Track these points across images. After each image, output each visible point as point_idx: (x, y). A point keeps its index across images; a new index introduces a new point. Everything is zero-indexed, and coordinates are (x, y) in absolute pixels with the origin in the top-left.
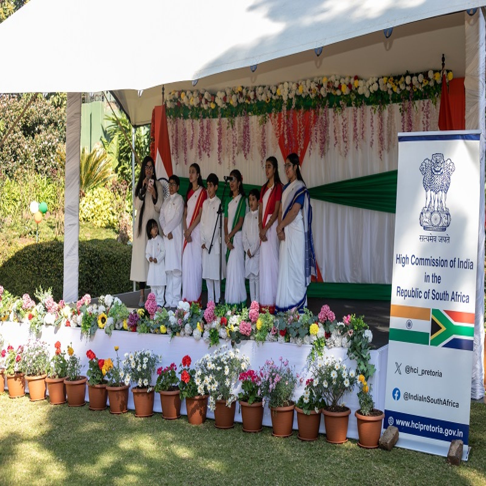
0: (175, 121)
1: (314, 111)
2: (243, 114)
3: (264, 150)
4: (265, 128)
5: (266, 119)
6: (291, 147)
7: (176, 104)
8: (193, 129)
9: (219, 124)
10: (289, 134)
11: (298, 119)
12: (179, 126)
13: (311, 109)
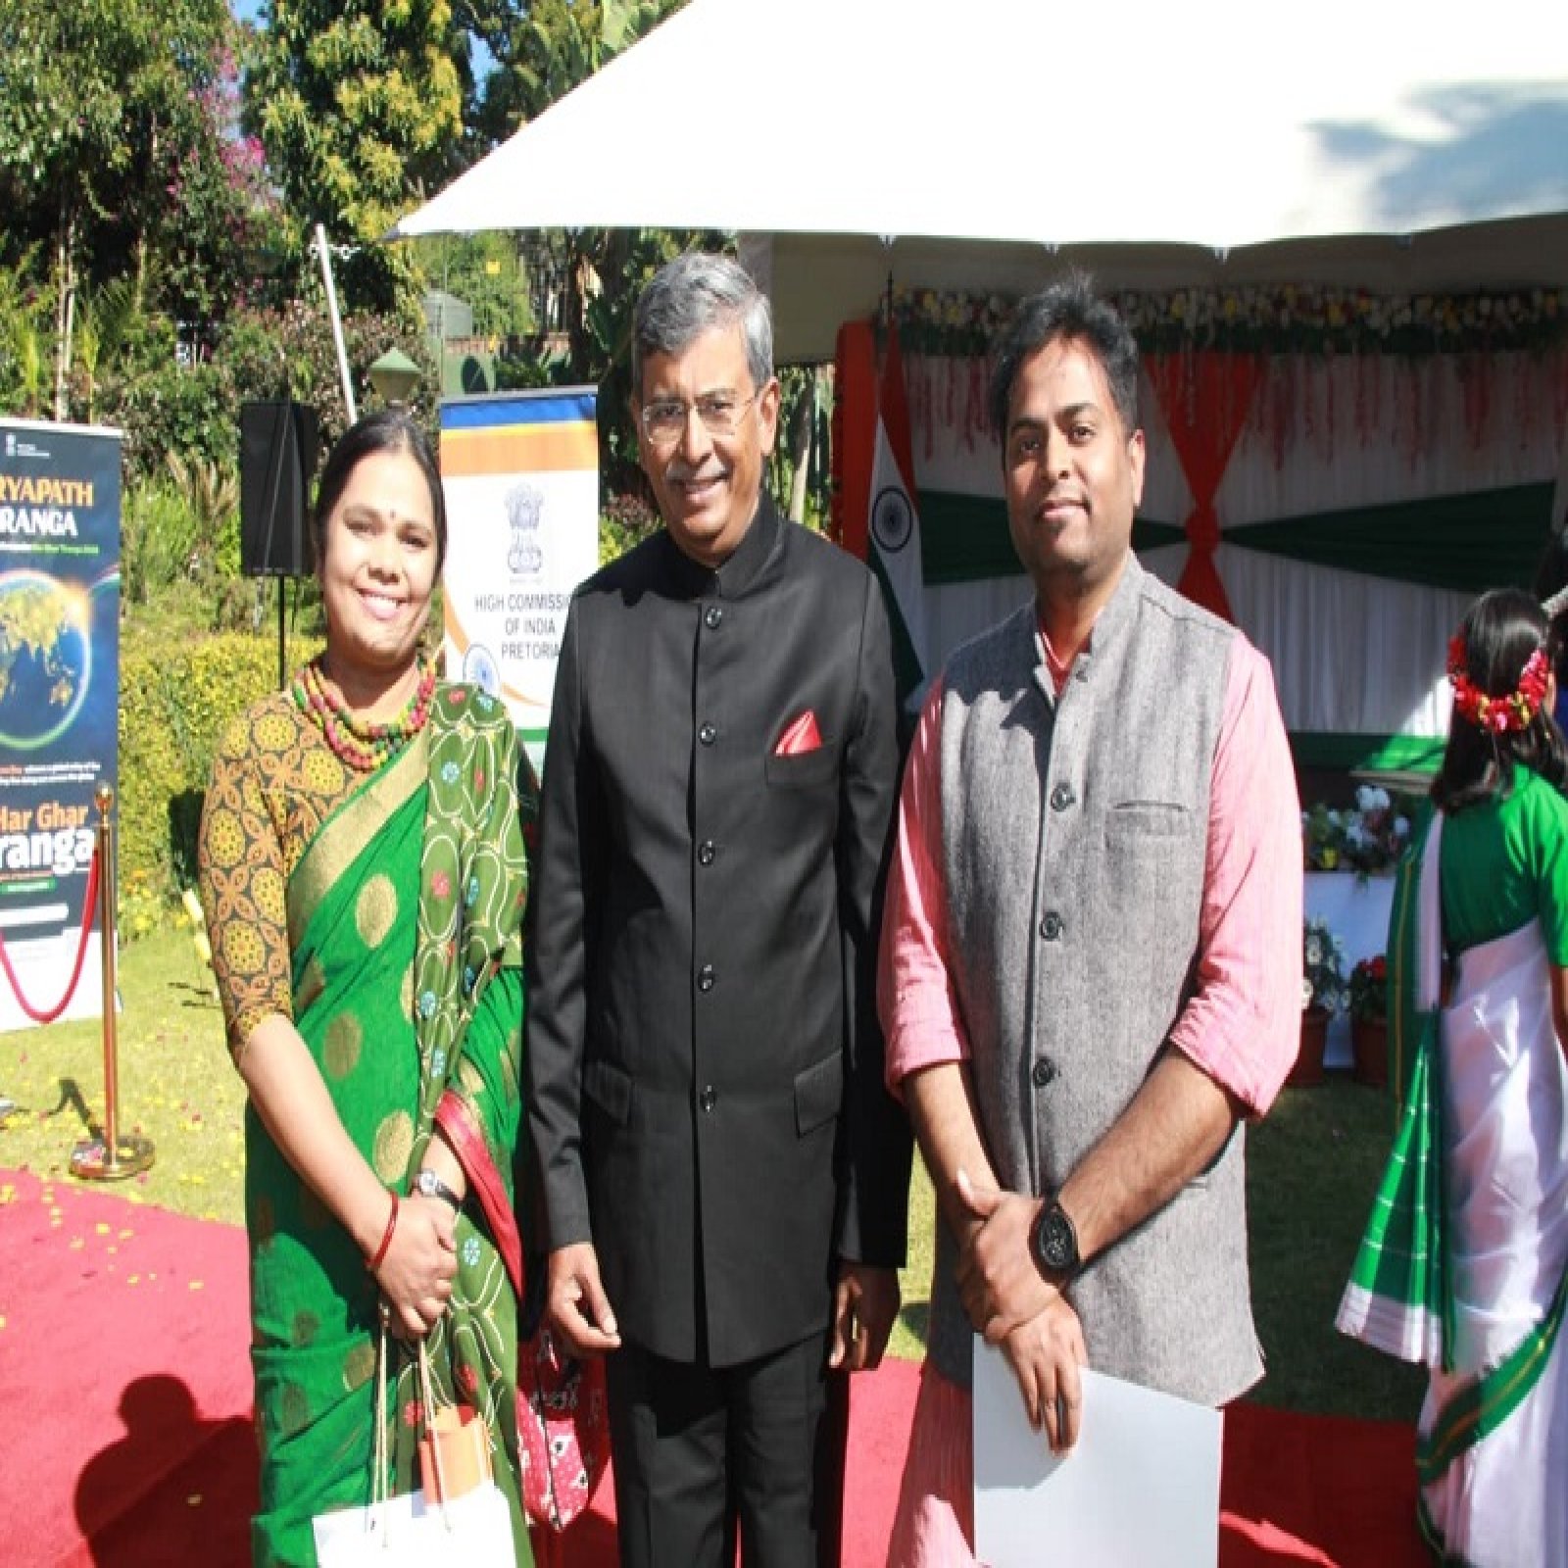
1: (1257, 360)
6: (1203, 435)
7: (908, 318)
8: (950, 378)
10: (1198, 404)
13: (1247, 352)
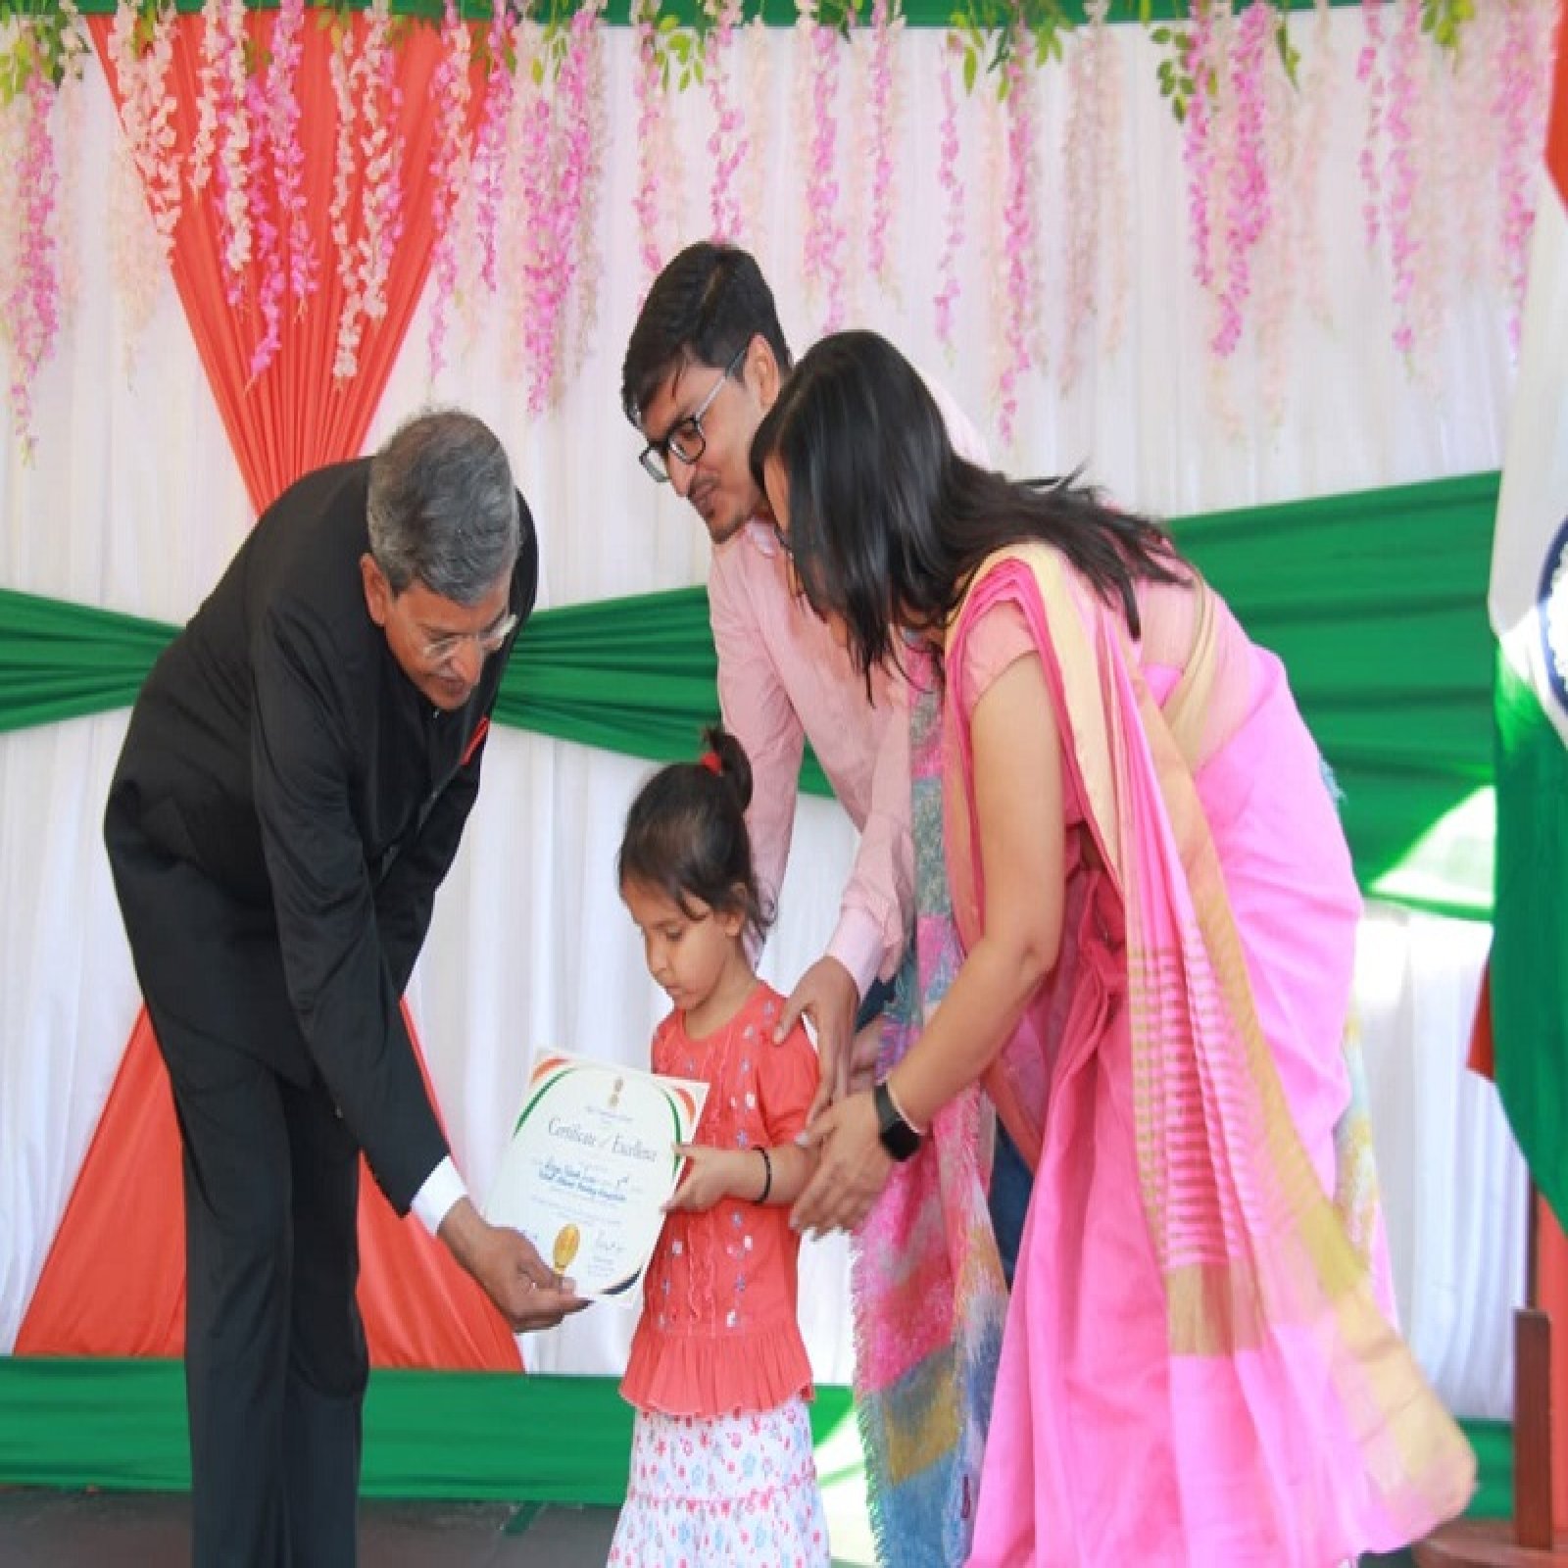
3: (40, 303)
4: (53, 123)
5: (59, 48)
6: (286, 299)
11: (341, 84)
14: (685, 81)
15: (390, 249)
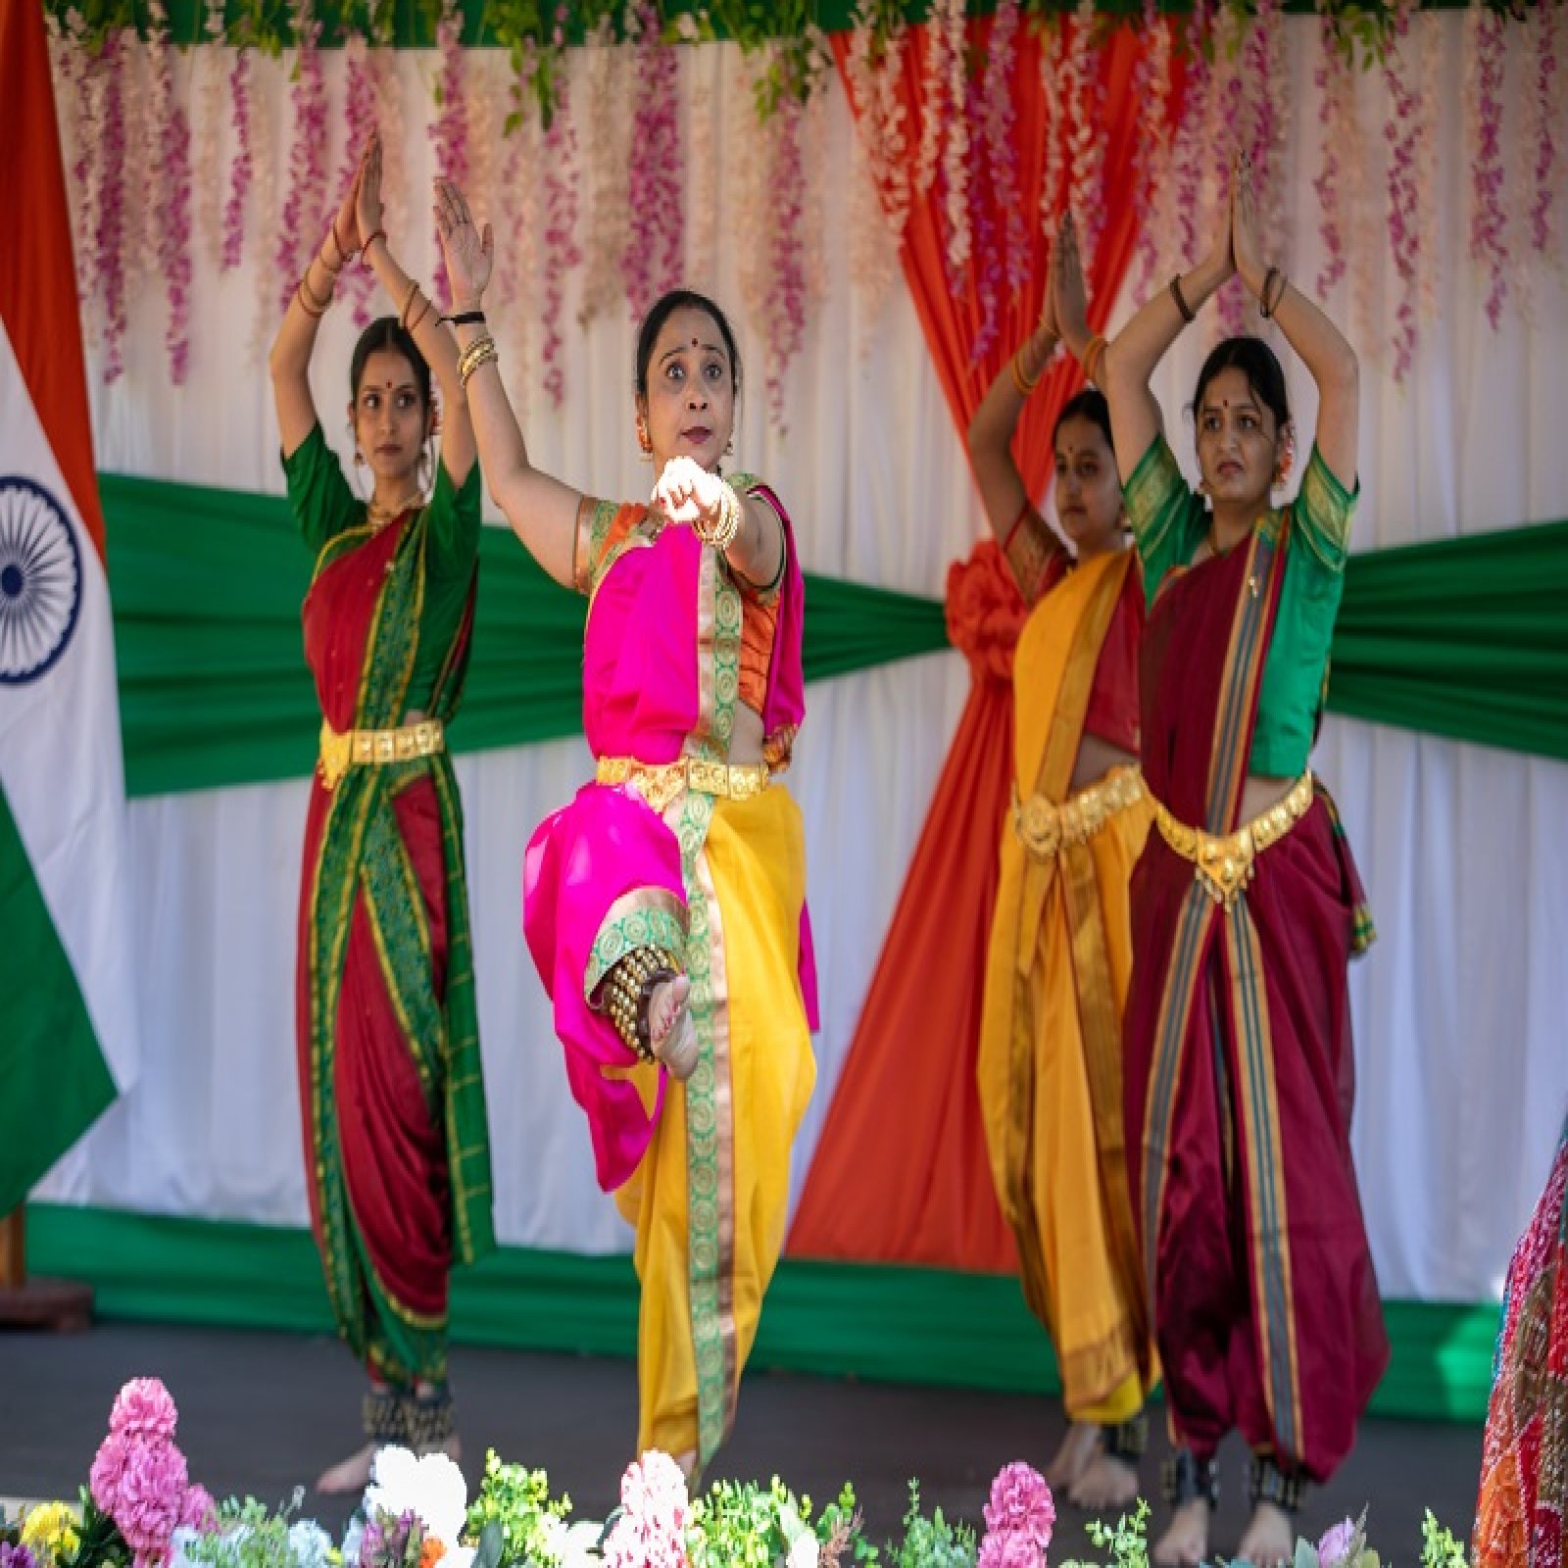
0: (104, 56)
1: (1177, 35)
2: (631, 24)
3: (790, 302)
4: (802, 136)
5: (805, 69)
6: (1002, 289)
8: (241, 118)
9: (450, 93)
10: (980, 192)
11: (1050, 83)
12: (130, 93)
13: (1148, 17)
14: (1369, 60)
15: (1095, 238)
